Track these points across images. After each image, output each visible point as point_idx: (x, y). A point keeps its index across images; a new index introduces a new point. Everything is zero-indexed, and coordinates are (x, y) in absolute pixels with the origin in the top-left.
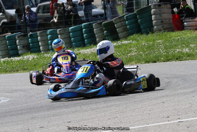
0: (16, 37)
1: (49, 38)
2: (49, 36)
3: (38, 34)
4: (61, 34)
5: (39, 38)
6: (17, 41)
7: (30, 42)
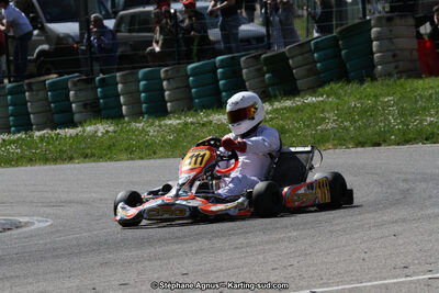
0: (70, 85)
1: (141, 88)
2: (142, 83)
3: (118, 79)
4: (168, 80)
5: (120, 86)
6: (72, 93)
7: (99, 95)
